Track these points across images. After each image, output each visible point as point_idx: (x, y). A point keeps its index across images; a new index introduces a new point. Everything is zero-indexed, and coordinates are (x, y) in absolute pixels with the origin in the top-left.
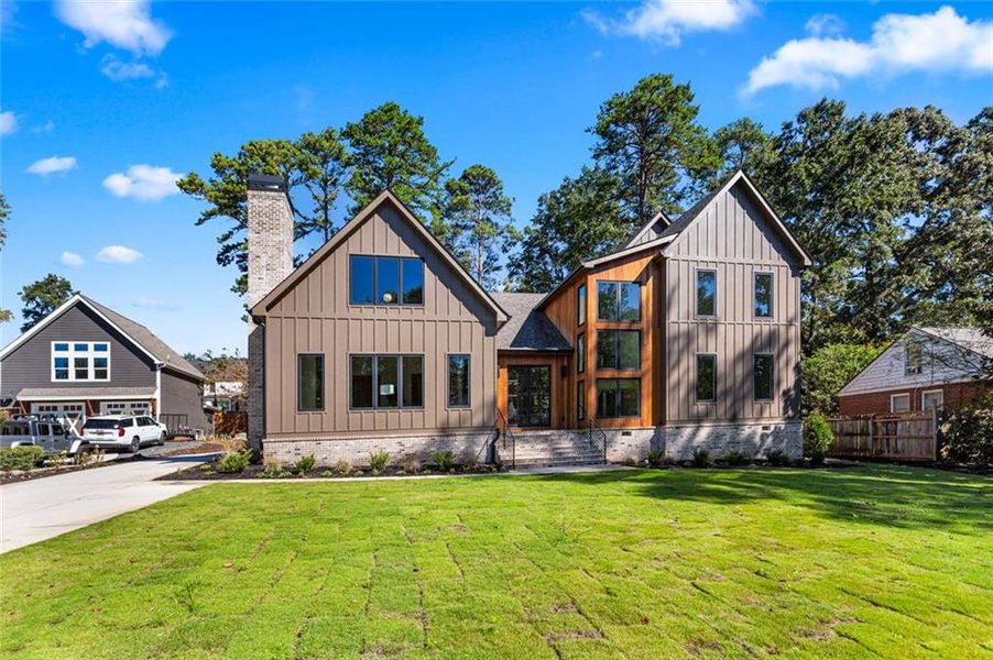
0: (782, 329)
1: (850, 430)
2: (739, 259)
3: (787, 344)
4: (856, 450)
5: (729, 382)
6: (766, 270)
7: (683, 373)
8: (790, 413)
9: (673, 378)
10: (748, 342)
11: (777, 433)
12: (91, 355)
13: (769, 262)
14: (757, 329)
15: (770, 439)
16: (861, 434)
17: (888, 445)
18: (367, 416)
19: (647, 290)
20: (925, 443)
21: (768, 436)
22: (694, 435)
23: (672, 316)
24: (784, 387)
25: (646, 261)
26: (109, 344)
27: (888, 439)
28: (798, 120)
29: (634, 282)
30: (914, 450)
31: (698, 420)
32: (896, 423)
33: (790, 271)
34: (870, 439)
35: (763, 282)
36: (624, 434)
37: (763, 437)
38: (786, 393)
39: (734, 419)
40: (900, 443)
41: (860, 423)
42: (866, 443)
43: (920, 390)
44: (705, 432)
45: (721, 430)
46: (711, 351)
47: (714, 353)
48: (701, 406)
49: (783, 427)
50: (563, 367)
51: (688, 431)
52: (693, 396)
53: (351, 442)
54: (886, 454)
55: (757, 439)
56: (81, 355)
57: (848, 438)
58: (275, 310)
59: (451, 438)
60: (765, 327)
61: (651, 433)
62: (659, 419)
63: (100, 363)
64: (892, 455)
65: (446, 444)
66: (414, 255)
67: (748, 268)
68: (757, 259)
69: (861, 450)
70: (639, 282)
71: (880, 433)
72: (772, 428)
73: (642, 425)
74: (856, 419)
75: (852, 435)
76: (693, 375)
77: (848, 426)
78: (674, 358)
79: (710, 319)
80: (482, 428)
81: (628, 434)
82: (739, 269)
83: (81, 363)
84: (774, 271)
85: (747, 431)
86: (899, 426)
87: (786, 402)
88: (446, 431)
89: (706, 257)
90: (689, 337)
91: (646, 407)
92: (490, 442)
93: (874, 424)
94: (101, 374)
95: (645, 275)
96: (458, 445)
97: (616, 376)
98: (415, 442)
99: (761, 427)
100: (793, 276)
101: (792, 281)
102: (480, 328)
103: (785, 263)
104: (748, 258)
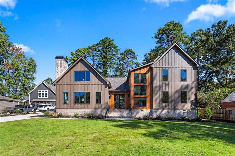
0: (190, 84)
1: (219, 112)
2: (176, 66)
3: (192, 88)
4: (221, 118)
5: (173, 99)
6: (184, 69)
7: (158, 96)
8: (193, 107)
9: (155, 98)
10: (179, 88)
11: (188, 112)
12: (45, 93)
13: (185, 66)
14: (181, 84)
15: (186, 114)
16: (222, 113)
17: (230, 117)
18: (77, 105)
19: (148, 76)
21: (185, 113)
22: (162, 112)
23: (155, 82)
24: (191, 100)
25: (148, 68)
26: (48, 90)
27: (230, 115)
28: (212, 27)
29: (144, 74)
31: (163, 108)
32: (232, 110)
33: (193, 69)
34: (224, 115)
36: (141, 111)
37: (184, 113)
38: (191, 101)
39: (175, 108)
40: (233, 116)
41: (222, 110)
42: (223, 116)
44: (165, 111)
45: (170, 111)
46: (167, 90)
47: (168, 91)
48: (164, 105)
49: (190, 110)
50: (128, 95)
51: (160, 111)
52: (161, 102)
53: (74, 111)
54: (229, 119)
55: (182, 114)
56: (43, 93)
57: (218, 114)
58: (58, 83)
59: (96, 111)
60: (185, 84)
61: (149, 111)
62: (151, 107)
63: (46, 94)
64: (231, 119)
65: (95, 112)
67: (179, 69)
68: (181, 66)
69: (222, 118)
70: (146, 74)
71: (227, 113)
72: (187, 111)
73: (147, 109)
74: (220, 109)
75: (220, 113)
76: (161, 97)
78: (156, 92)
79: (166, 82)
80: (104, 109)
81: (143, 111)
82: (176, 69)
83: (43, 94)
84: (187, 69)
85: (178, 111)
86: (233, 111)
87: (192, 104)
88: (96, 109)
89: (165, 66)
90: (160, 87)
91: (148, 104)
92: (106, 112)
93: (226, 111)
94: (46, 96)
95: (147, 72)
96: (99, 112)
97: (139, 97)
98: (88, 111)
99: (183, 110)
100: (194, 70)
101: (193, 71)
102: (104, 86)
103: (191, 66)
104: (178, 66)
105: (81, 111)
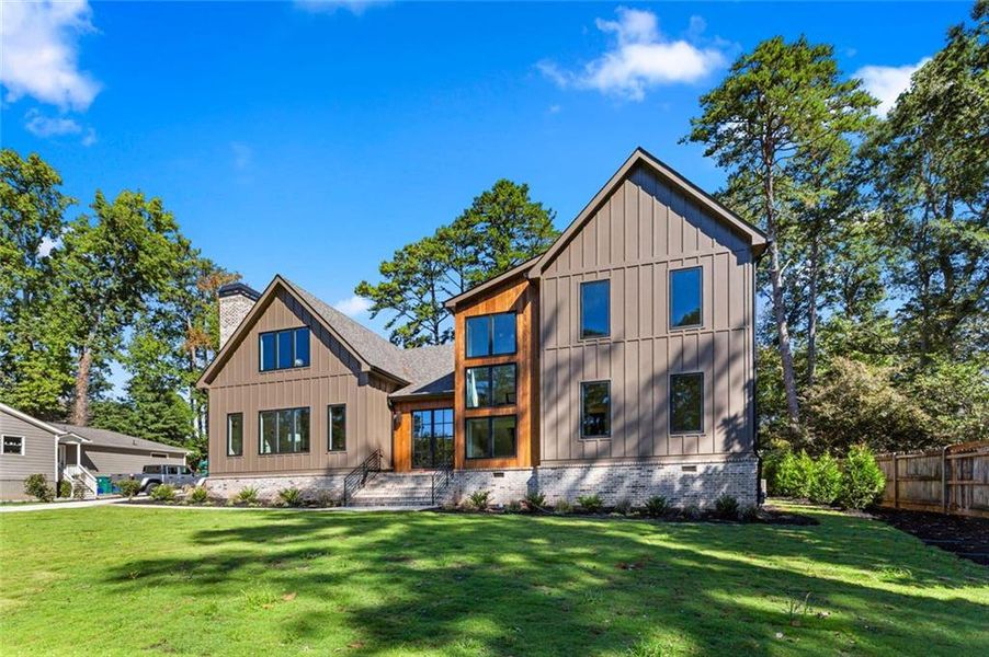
0: (723, 339)
2: (645, 259)
3: (732, 359)
5: (632, 415)
6: (689, 264)
7: (563, 412)
8: (737, 448)
11: (709, 478)
13: (695, 253)
14: (675, 345)
15: (698, 485)
17: (963, 496)
19: (523, 321)
21: (694, 479)
22: (581, 478)
23: (549, 343)
24: (724, 414)
29: (509, 312)
31: (591, 460)
32: (972, 459)
33: (734, 259)
36: (496, 475)
37: (685, 481)
38: (726, 423)
39: (645, 457)
40: (976, 493)
44: (598, 474)
45: (620, 471)
46: (604, 377)
47: (608, 378)
48: (593, 444)
49: (720, 467)
51: (572, 474)
54: (960, 511)
55: (676, 485)
58: (215, 382)
59: (329, 478)
60: (693, 338)
61: (529, 474)
62: (536, 460)
64: (967, 511)
65: (327, 484)
67: (660, 271)
68: (675, 252)
70: (515, 311)
72: (701, 469)
73: (517, 464)
79: (601, 340)
80: (356, 470)
81: (502, 475)
82: (645, 272)
84: (705, 262)
85: (659, 474)
86: (975, 465)
87: (728, 434)
88: (330, 471)
89: (594, 267)
90: (579, 364)
91: (524, 448)
95: (521, 302)
96: (338, 483)
98: (303, 481)
99: (680, 467)
100: (738, 264)
101: (737, 270)
102: (354, 380)
103: (725, 249)
104: (660, 255)
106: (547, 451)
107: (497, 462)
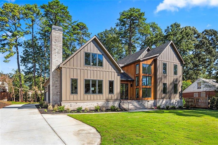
0: (179, 78)
1: (188, 101)
2: (171, 61)
3: (180, 81)
5: (169, 89)
6: (176, 64)
7: (160, 87)
8: (180, 97)
9: (158, 88)
10: (173, 80)
11: (178, 102)
13: (176, 62)
16: (191, 102)
17: (197, 104)
19: (152, 67)
20: (205, 104)
23: (158, 74)
24: (179, 91)
25: (152, 60)
27: (197, 103)
29: (150, 65)
30: (203, 106)
31: (163, 98)
33: (180, 65)
34: (193, 103)
35: (176, 67)
37: (176, 102)
38: (180, 92)
39: (170, 98)
40: (200, 104)
41: (190, 100)
43: (200, 92)
44: (164, 101)
45: (168, 101)
46: (166, 82)
48: (164, 95)
49: (179, 100)
51: (161, 101)
52: (162, 93)
53: (85, 103)
54: (197, 106)
55: (174, 103)
57: (188, 103)
59: (110, 102)
60: (175, 77)
61: (153, 101)
62: (155, 98)
64: (198, 107)
66: (101, 54)
67: (173, 64)
68: (174, 61)
69: (191, 105)
71: (195, 102)
72: (177, 100)
73: (151, 99)
74: (189, 98)
75: (189, 102)
76: (162, 87)
77: (188, 100)
78: (158, 83)
79: (165, 74)
80: (116, 100)
81: (149, 101)
82: (171, 63)
84: (177, 64)
85: (172, 101)
86: (200, 100)
87: (180, 94)
88: (108, 100)
89: (165, 60)
90: (162, 78)
91: (152, 95)
92: (119, 103)
93: (194, 100)
95: (152, 63)
96: (111, 104)
97: (146, 87)
98: (101, 103)
99: (175, 100)
101: (181, 67)
102: (116, 74)
103: (180, 63)
105: (93, 103)
106: (158, 96)
107: (146, 98)
